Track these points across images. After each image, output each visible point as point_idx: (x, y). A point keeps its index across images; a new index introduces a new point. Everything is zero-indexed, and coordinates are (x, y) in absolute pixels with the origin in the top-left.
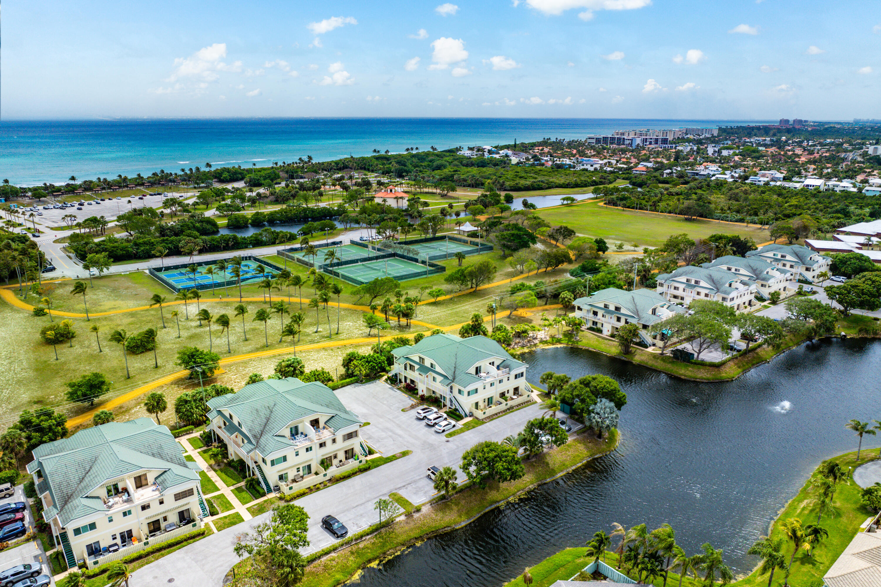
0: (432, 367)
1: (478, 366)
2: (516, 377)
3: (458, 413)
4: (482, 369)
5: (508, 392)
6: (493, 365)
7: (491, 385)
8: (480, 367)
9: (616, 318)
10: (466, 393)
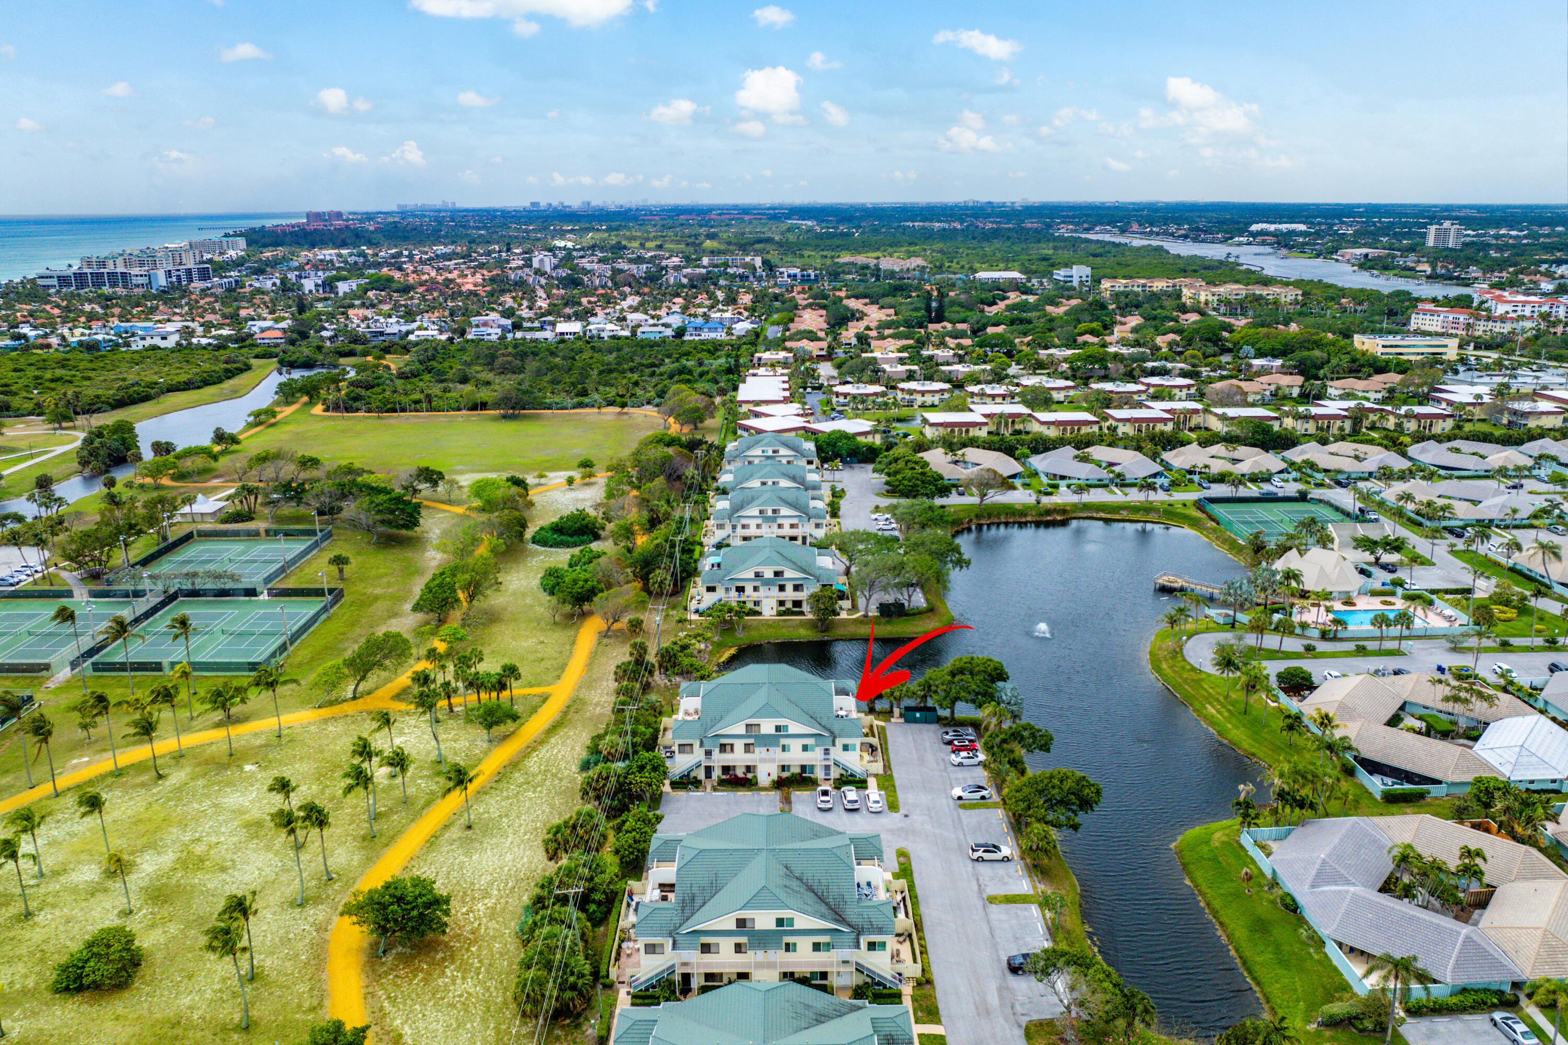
9: (777, 588)
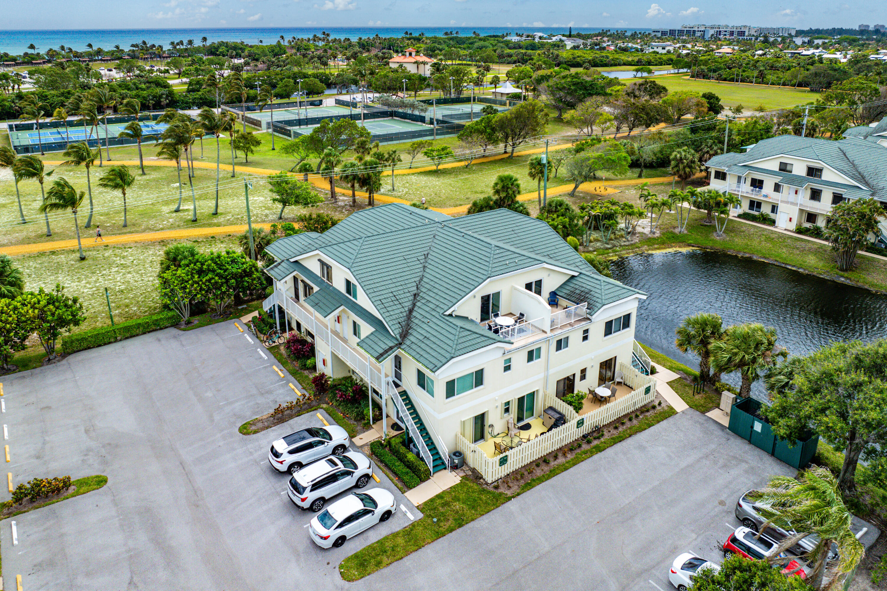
0: (348, 291)
1: (490, 291)
2: (609, 328)
3: (411, 456)
4: (504, 306)
5: (583, 377)
6: (539, 292)
7: (531, 356)
8: (497, 295)
9: (809, 192)
10: (440, 389)
